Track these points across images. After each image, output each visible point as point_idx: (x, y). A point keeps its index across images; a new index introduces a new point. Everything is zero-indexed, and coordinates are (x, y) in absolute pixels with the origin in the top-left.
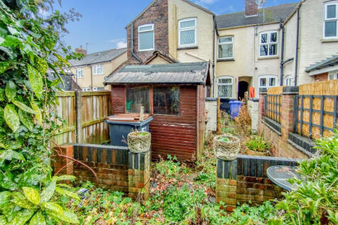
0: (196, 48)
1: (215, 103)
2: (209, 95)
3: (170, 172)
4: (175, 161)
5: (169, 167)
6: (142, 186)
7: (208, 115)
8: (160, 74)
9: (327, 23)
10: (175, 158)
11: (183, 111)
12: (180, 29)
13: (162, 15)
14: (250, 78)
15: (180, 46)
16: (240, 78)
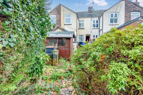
0: (71, 24)
1: (77, 43)
2: (75, 41)
3: (63, 62)
4: (64, 59)
5: (63, 61)
6: (56, 63)
7: (74, 47)
8: (60, 35)
9: (111, 19)
10: (64, 58)
11: (67, 45)
12: (65, 18)
13: (59, 12)
14: (90, 35)
15: (65, 24)
16: (86, 35)
